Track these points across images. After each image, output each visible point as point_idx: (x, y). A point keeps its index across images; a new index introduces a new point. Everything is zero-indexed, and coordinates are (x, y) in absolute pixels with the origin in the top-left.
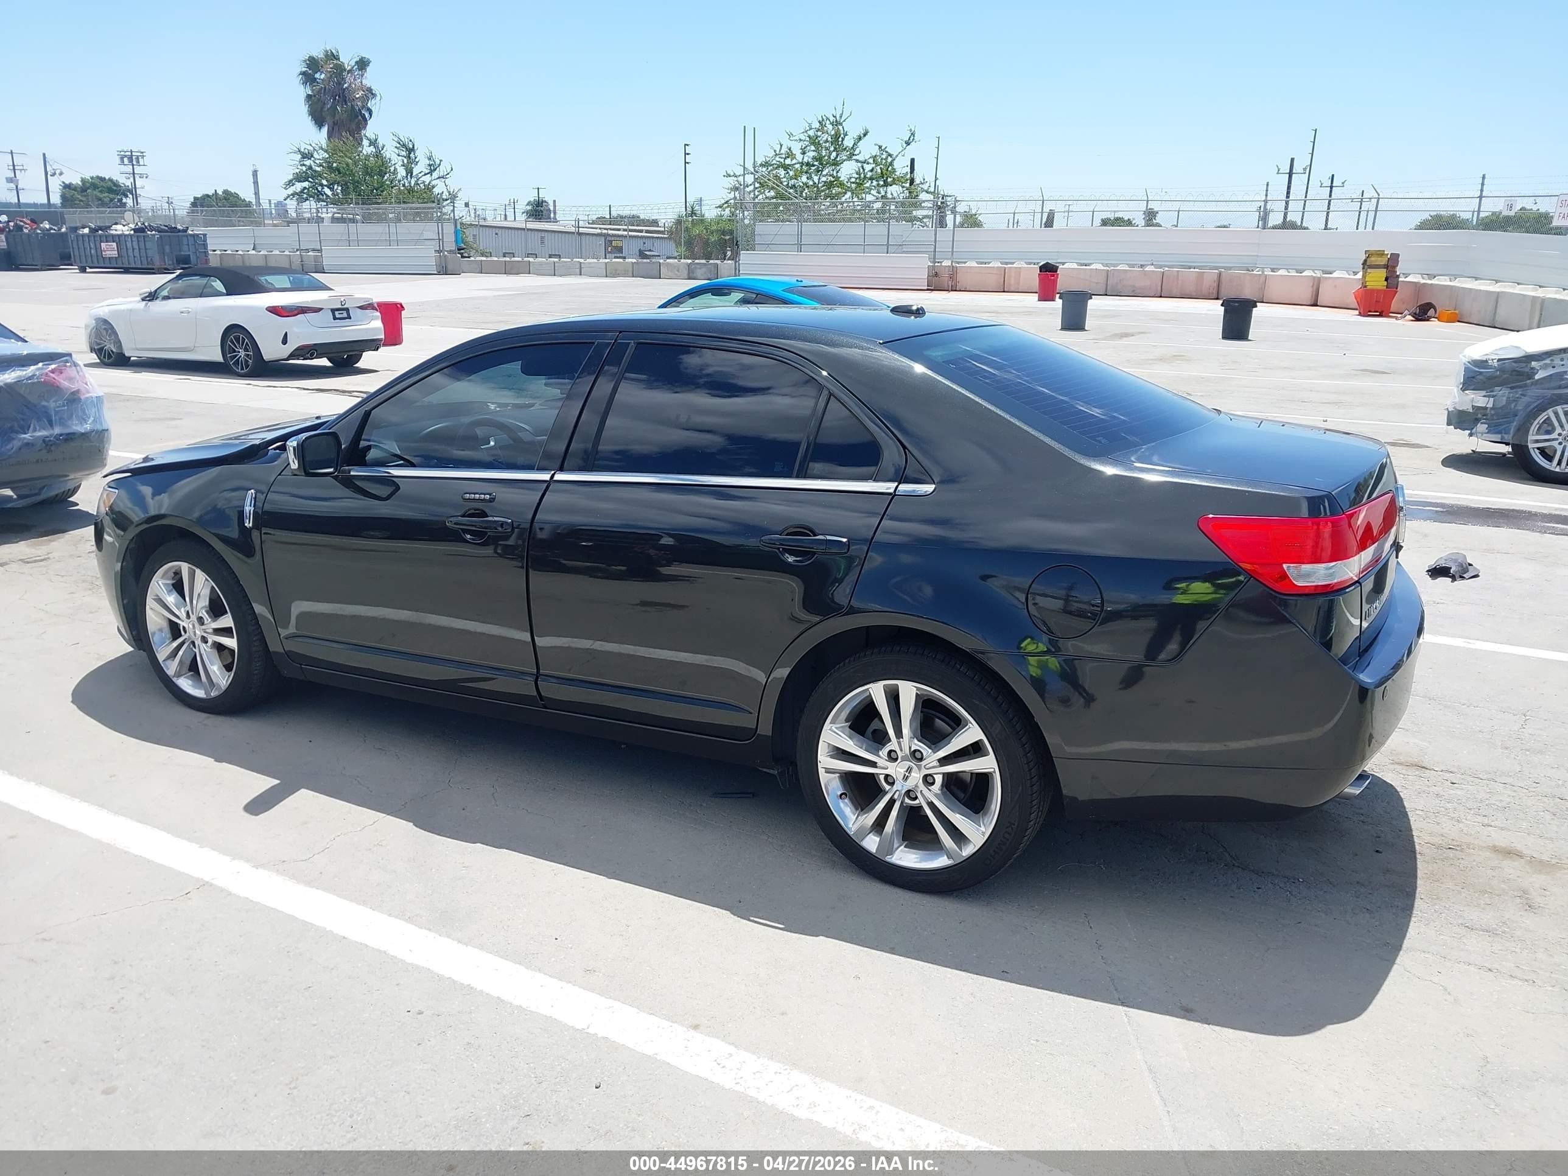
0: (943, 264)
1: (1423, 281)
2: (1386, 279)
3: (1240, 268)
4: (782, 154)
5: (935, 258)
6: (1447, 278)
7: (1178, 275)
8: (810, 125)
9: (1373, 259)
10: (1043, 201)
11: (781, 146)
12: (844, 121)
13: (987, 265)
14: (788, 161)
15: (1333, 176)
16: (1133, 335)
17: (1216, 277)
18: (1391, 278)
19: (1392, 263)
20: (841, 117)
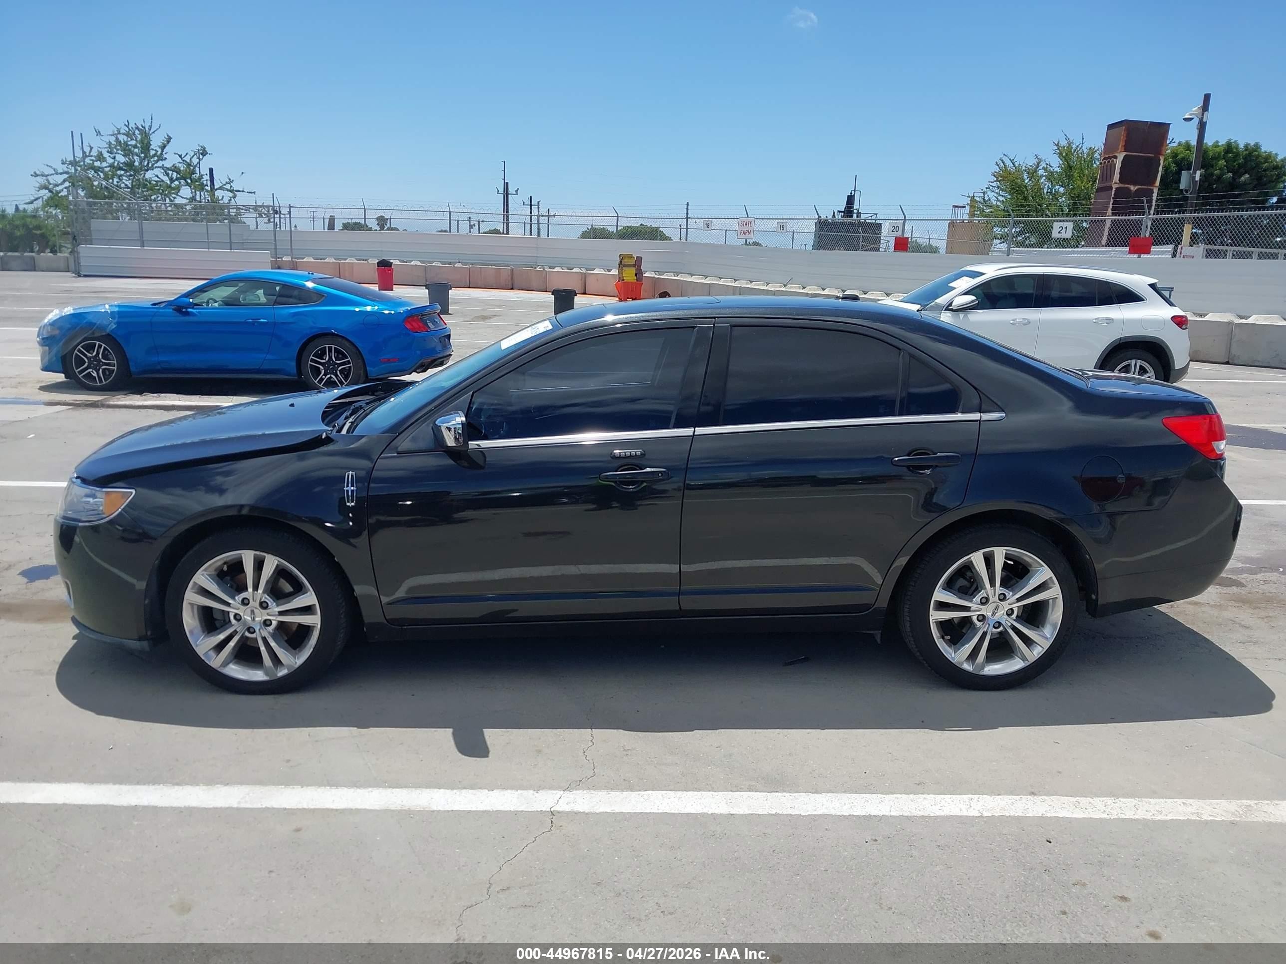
0: (284, 259)
1: (657, 277)
2: (636, 275)
3: (526, 266)
4: (92, 156)
5: (276, 254)
6: (672, 274)
7: (481, 271)
8: (119, 130)
9: (626, 260)
10: (365, 209)
11: (91, 148)
12: (154, 132)
13: (322, 261)
14: (97, 164)
15: (531, 197)
16: (490, 318)
17: (510, 273)
18: (639, 274)
19: (638, 263)
20: (150, 130)
